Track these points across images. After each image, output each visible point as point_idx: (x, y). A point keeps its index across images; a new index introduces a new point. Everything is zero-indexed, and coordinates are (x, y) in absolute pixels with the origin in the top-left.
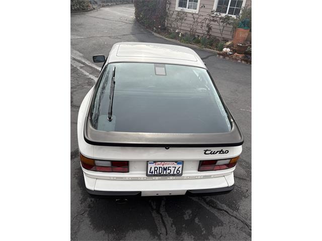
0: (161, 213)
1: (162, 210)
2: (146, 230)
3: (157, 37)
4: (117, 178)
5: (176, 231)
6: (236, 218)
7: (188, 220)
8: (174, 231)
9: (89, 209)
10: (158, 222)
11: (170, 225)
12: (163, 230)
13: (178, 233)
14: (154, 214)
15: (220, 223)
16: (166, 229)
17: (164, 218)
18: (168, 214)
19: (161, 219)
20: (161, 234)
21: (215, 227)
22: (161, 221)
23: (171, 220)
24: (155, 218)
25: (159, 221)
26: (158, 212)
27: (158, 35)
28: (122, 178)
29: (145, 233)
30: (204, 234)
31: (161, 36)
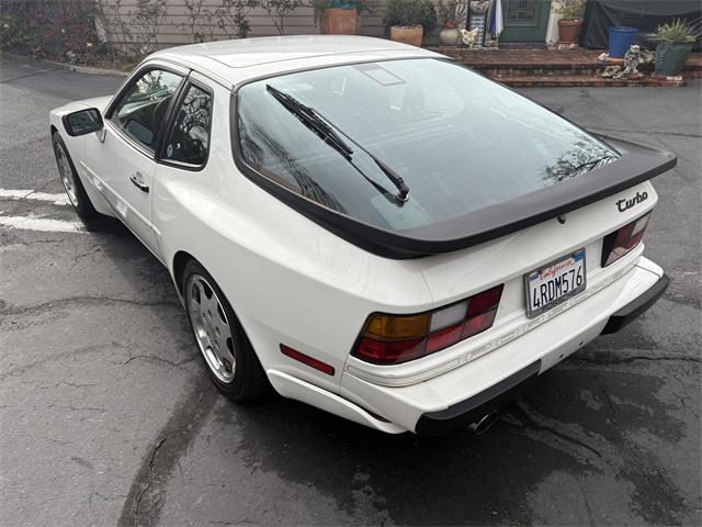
0: (542, 425)
1: (539, 419)
2: (555, 473)
3: (94, 75)
4: (473, 352)
5: (607, 439)
6: (667, 359)
7: (601, 408)
8: (604, 440)
9: (385, 513)
10: (556, 444)
11: (584, 435)
12: (586, 453)
13: (615, 439)
14: (534, 436)
15: (656, 383)
16: (587, 447)
17: (558, 431)
18: (557, 419)
19: (556, 437)
20: (587, 460)
21: (656, 392)
22: (560, 440)
23: (576, 425)
24: (544, 440)
25: (556, 440)
26: (535, 426)
27: (93, 70)
28: (483, 348)
29: (558, 479)
30: (655, 413)
31: (108, 71)
